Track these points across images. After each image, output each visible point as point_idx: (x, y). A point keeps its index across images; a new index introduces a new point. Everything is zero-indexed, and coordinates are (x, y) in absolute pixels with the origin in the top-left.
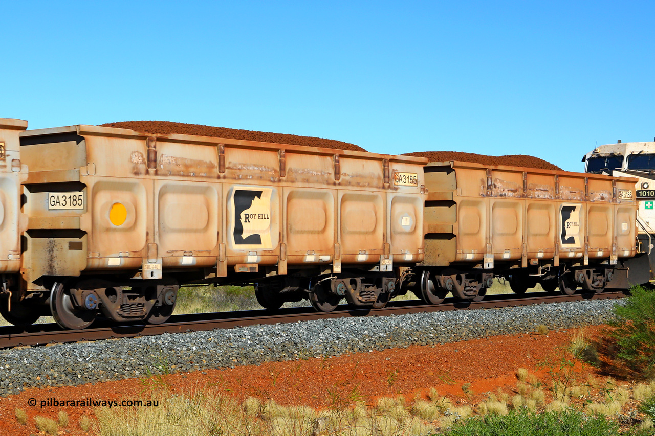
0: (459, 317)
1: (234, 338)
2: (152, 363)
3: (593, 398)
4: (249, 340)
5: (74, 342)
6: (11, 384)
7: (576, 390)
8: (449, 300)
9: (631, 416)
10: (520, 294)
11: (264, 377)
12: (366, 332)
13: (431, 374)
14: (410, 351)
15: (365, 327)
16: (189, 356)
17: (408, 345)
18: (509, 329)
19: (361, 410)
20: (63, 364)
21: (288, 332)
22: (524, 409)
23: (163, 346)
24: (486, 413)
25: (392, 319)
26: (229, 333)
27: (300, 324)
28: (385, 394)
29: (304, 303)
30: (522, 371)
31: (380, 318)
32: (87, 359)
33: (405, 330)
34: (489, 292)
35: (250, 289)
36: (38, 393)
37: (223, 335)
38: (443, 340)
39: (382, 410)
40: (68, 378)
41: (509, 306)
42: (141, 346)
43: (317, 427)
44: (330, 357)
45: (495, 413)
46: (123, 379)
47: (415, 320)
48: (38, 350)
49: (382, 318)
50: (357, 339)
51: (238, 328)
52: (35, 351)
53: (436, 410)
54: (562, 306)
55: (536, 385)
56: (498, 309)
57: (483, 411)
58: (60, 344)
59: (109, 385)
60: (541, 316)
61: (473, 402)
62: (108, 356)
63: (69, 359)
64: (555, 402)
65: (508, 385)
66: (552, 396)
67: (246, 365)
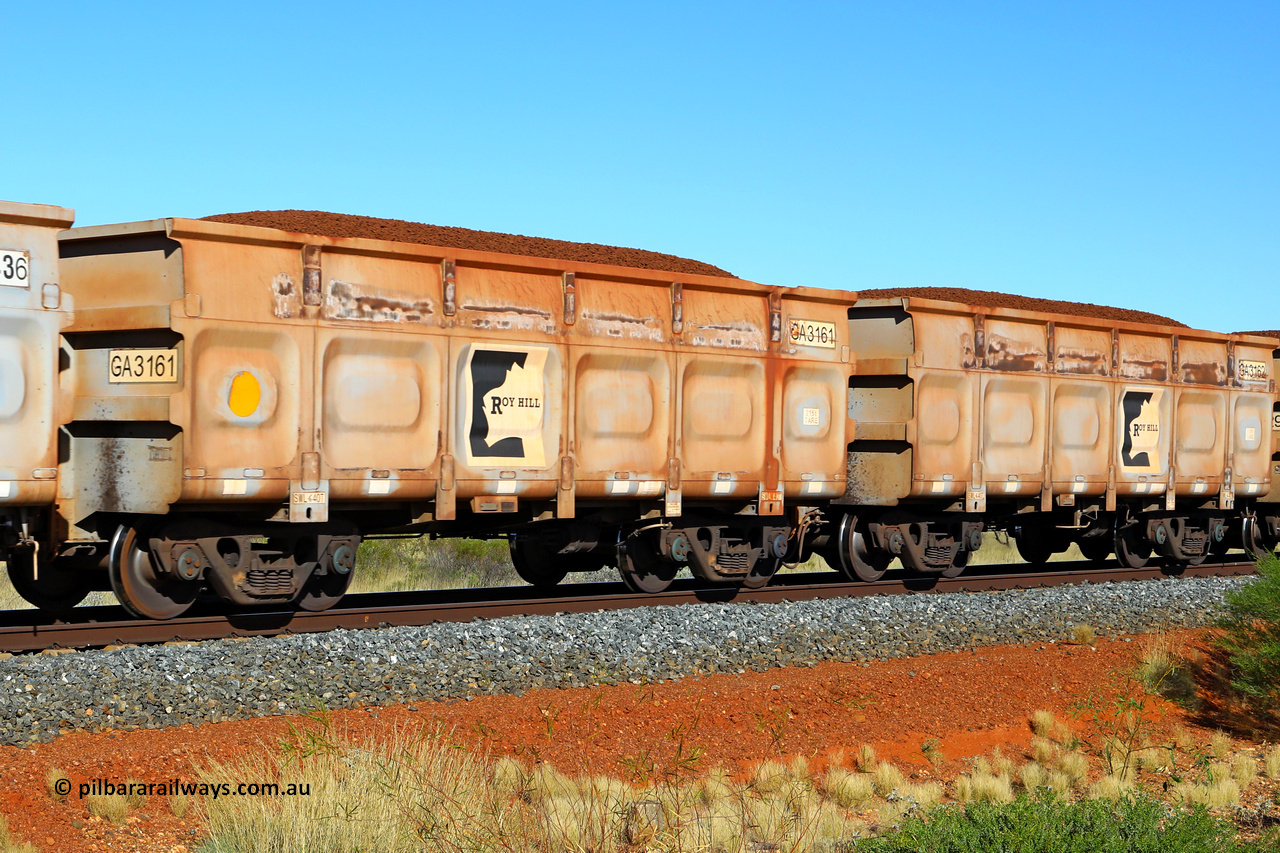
0: (918, 608)
1: (473, 640)
2: (311, 686)
3: (1185, 773)
4: (502, 644)
5: (158, 643)
6: (36, 723)
7: (1151, 755)
8: (895, 574)
9: (1259, 811)
10: (1036, 565)
11: (531, 718)
12: (733, 634)
13: (861, 718)
14: (819, 673)
15: (730, 624)
16: (383, 674)
17: (815, 662)
18: (1018, 632)
19: (718, 786)
20: (137, 685)
21: (579, 632)
22: (1045, 792)
23: (332, 653)
24: (968, 800)
25: (784, 610)
26: (463, 631)
27: (602, 615)
28: (769, 757)
29: (607, 574)
30: (1042, 717)
31: (761, 607)
32: (185, 677)
33: (809, 632)
34: (976, 560)
35: (502, 545)
36: (89, 740)
37: (450, 634)
38: (886, 652)
39: (762, 788)
40: (146, 714)
41: (1017, 587)
42: (290, 653)
43: (635, 818)
44: (661, 682)
45: (987, 798)
46: (254, 716)
47: (830, 612)
48: (90, 656)
49: (765, 606)
50: (714, 647)
51: (480, 621)
52: (83, 659)
53: (871, 791)
54: (1123, 589)
55: (1070, 745)
56: (996, 592)
57: (963, 795)
58: (132, 646)
59: (227, 729)
60: (1080, 608)
61: (944, 775)
62: (226, 672)
63: (150, 676)
64: (1107, 778)
65: (1015, 743)
66: (1100, 768)
67: (495, 694)
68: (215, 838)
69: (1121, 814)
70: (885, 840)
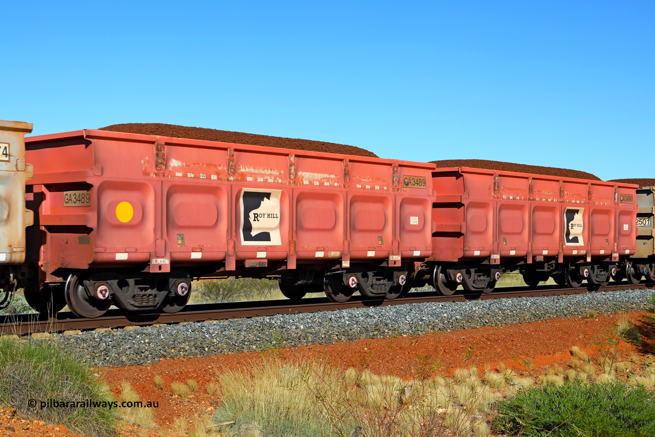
0: (523, 303)
1: (335, 319)
2: (267, 339)
3: (635, 372)
4: (348, 320)
5: (202, 321)
6: (150, 355)
7: (621, 365)
11: (360, 351)
12: (445, 315)
13: (499, 350)
14: (482, 331)
15: (444, 311)
16: (297, 333)
17: (480, 326)
18: (565, 313)
19: (440, 380)
20: (193, 339)
21: (380, 315)
22: (577, 381)
23: (276, 325)
24: (545, 384)
25: (467, 304)
26: (331, 315)
27: (390, 308)
28: (461, 367)
30: (575, 349)
31: (457, 304)
32: (213, 335)
33: (477, 314)
36: (173, 363)
37: (325, 316)
38: (510, 322)
39: (458, 381)
41: (565, 294)
42: (258, 325)
43: (404, 394)
44: (415, 336)
45: (553, 384)
46: (243, 352)
47: (486, 305)
48: (173, 327)
49: (459, 303)
50: (437, 321)
51: (338, 311)
52: (170, 328)
53: (503, 381)
55: (587, 361)
57: (542, 382)
58: (191, 323)
59: (231, 357)
60: (591, 303)
61: (534, 374)
62: (230, 333)
63: (199, 335)
64: (603, 375)
65: (564, 360)
66: (600, 370)
67: (345, 341)
68: (226, 404)
69: (610, 390)
70: (509, 401)
